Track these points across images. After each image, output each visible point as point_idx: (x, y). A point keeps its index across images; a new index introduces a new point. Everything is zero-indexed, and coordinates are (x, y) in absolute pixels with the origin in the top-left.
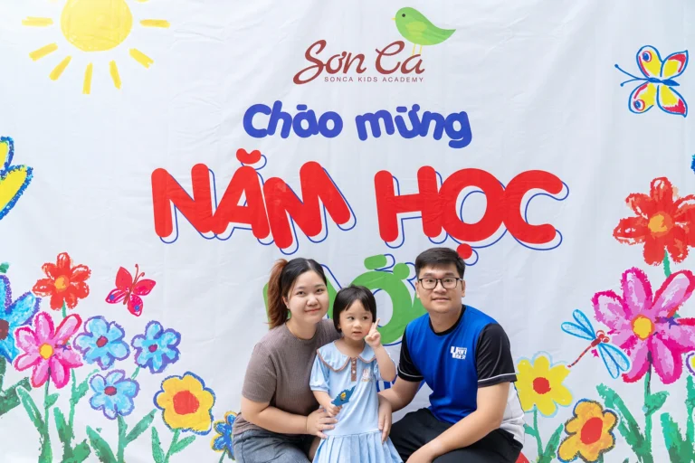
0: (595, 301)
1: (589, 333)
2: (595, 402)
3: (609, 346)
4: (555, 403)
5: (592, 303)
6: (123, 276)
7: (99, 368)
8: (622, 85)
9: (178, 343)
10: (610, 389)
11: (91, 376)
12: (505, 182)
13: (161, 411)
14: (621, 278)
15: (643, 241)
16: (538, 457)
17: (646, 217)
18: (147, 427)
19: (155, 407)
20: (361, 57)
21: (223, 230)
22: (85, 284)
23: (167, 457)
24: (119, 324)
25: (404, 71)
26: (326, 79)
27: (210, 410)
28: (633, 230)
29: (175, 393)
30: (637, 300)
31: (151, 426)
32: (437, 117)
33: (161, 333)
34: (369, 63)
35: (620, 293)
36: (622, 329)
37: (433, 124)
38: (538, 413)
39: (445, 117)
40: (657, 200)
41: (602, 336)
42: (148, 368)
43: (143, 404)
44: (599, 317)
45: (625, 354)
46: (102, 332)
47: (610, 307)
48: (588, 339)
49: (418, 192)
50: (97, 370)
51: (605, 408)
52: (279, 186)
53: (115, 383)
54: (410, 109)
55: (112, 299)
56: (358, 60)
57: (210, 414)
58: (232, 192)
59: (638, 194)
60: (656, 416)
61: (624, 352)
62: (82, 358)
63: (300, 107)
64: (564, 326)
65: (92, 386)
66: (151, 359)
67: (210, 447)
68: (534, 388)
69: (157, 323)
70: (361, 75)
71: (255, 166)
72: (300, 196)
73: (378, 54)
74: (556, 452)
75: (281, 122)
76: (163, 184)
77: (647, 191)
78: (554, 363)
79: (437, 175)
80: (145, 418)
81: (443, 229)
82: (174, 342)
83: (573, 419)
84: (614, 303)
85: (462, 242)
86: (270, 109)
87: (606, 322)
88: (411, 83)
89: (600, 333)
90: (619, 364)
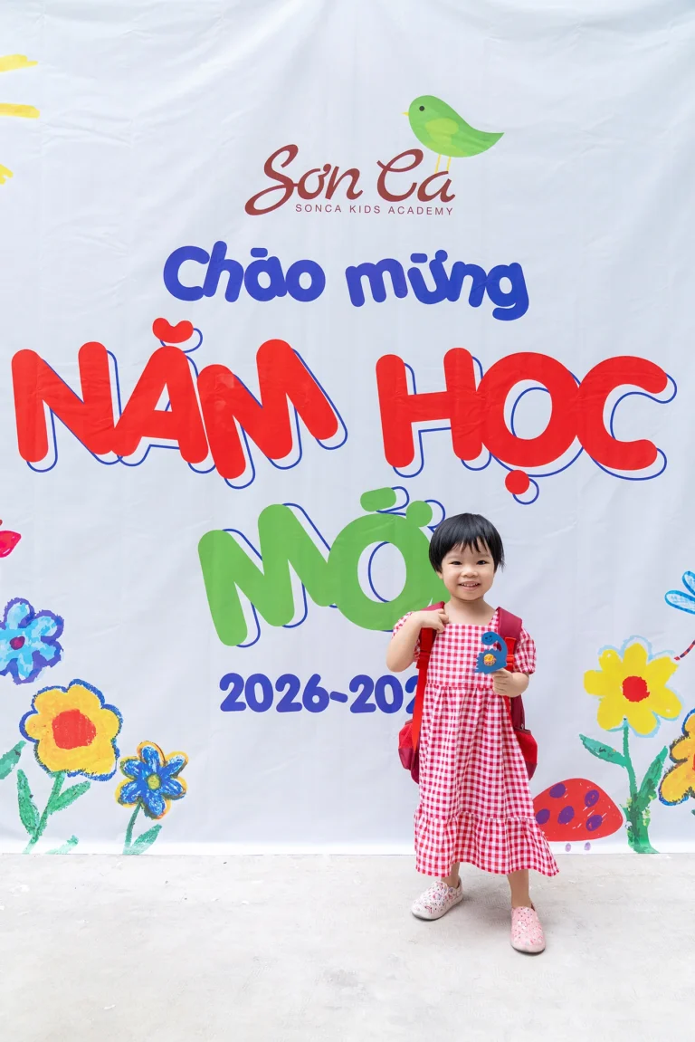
4: (656, 715)
9: (59, 633)
12: (580, 374)
13: (34, 744)
16: (630, 798)
18: (9, 771)
19: (24, 738)
20: (355, 174)
21: (130, 449)
23: (44, 818)
25: (423, 197)
26: (299, 208)
27: (113, 741)
29: (55, 715)
31: (15, 768)
32: (475, 270)
33: (30, 619)
34: (367, 183)
37: (468, 282)
38: (630, 730)
39: (487, 273)
42: (9, 675)
49: (445, 390)
52: (223, 379)
54: (431, 257)
56: (349, 179)
57: (114, 747)
58: (147, 388)
63: (255, 252)
64: (669, 597)
66: (14, 661)
67: (115, 798)
68: (624, 692)
69: (23, 601)
70: (354, 202)
71: (182, 346)
72: (258, 396)
73: (382, 169)
74: (656, 789)
75: (225, 276)
76: (31, 373)
78: (653, 653)
79: (474, 361)
80: (6, 757)
81: (484, 447)
82: (52, 632)
83: (682, 738)
85: (514, 467)
86: (206, 254)
88: (434, 216)
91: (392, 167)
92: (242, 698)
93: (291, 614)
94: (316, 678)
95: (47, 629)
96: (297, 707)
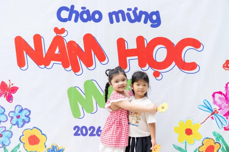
0: (213, 96)
1: (210, 110)
2: (212, 139)
3: (218, 115)
4: (195, 139)
5: (212, 97)
6: (3, 85)
9: (30, 114)
10: (218, 133)
12: (175, 43)
13: (23, 144)
14: (225, 86)
18: (17, 151)
19: (20, 143)
21: (48, 64)
24: (3, 106)
27: (45, 143)
29: (29, 136)
31: (19, 150)
32: (145, 13)
33: (21, 111)
35: (224, 92)
36: (225, 108)
37: (143, 16)
38: (187, 143)
39: (149, 14)
41: (216, 111)
42: (16, 125)
43: (15, 141)
44: (215, 103)
47: (220, 98)
48: (209, 112)
49: (136, 48)
51: (216, 141)
52: (74, 45)
53: (2, 132)
54: (133, 9)
57: (45, 145)
58: (52, 47)
63: (83, 8)
64: (199, 107)
66: (17, 122)
68: (186, 133)
69: (20, 106)
71: (62, 35)
72: (84, 50)
75: (74, 15)
76: (20, 43)
78: (194, 122)
79: (145, 40)
80: (16, 147)
81: (147, 64)
82: (28, 114)
83: (202, 146)
84: (222, 97)
85: (156, 70)
86: (69, 9)
87: (218, 105)
89: (215, 110)
90: (222, 123)
92: (79, 132)
93: (93, 110)
94: (100, 127)
95: (26, 113)
96: (94, 135)
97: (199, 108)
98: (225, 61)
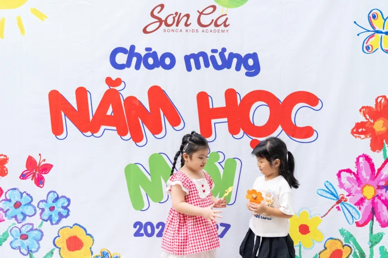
0: (339, 175)
1: (335, 196)
2: (338, 239)
3: (347, 204)
4: (313, 240)
5: (337, 177)
6: (31, 162)
7: (16, 222)
8: (358, 35)
9: (69, 205)
10: (347, 231)
11: (11, 228)
12: (282, 100)
13: (58, 249)
14: (356, 161)
15: (370, 137)
17: (372, 121)
19: (55, 247)
20: (188, 16)
21: (97, 131)
22: (5, 167)
24: (29, 193)
25: (216, 25)
26: (165, 30)
27: (91, 248)
28: (364, 130)
29: (67, 237)
30: (365, 175)
32: (238, 56)
33: (57, 199)
34: (193, 20)
35: (354, 170)
36: (356, 193)
37: (235, 61)
38: (301, 247)
39: (243, 57)
40: (379, 110)
41: (343, 198)
42: (49, 222)
43: (46, 245)
44: (341, 185)
45: (358, 209)
46: (18, 199)
47: (348, 179)
48: (334, 199)
49: (225, 106)
50: (14, 224)
51: (344, 243)
52: (134, 102)
53: (27, 232)
54: (220, 51)
55: (23, 176)
56: (186, 18)
57: (91, 251)
59: (367, 106)
60: (376, 248)
61: (357, 208)
62: (4, 216)
63: (148, 49)
64: (318, 191)
65: (12, 234)
66: (51, 216)
68: (300, 231)
69: (54, 192)
70: (187, 28)
71: (117, 88)
72: (148, 109)
73: (199, 14)
75: (134, 60)
76: (56, 100)
77: (373, 105)
78: (312, 215)
79: (237, 94)
80: (48, 254)
81: (241, 129)
82: (66, 204)
83: (324, 250)
84: (351, 177)
85: (254, 138)
86: (127, 50)
87: (346, 189)
88: (221, 33)
89: (341, 196)
90: (353, 215)
91: (204, 13)
92: (142, 231)
93: (162, 198)
95: (64, 203)
97: (318, 193)
98: (355, 125)
